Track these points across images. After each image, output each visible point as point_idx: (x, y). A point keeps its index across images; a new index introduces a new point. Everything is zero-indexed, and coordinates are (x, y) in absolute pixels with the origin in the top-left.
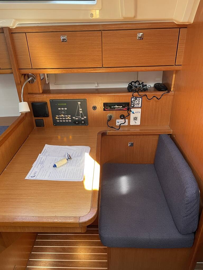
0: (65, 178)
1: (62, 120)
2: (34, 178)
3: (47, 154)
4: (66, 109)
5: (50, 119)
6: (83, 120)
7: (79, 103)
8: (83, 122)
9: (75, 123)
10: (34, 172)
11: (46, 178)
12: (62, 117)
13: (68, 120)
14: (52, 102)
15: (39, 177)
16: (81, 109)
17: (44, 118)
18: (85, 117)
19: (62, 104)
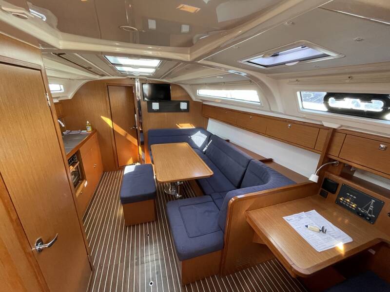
0: (309, 240)
1: (346, 203)
2: (288, 221)
3: (309, 216)
4: (355, 197)
5: (335, 196)
6: (369, 217)
7: (373, 201)
8: (368, 218)
9: (358, 213)
10: (290, 218)
11: (295, 228)
12: (347, 201)
13: (352, 207)
14: (344, 186)
15: (290, 223)
16: (372, 207)
17: (329, 193)
18: (374, 216)
19: (354, 193)
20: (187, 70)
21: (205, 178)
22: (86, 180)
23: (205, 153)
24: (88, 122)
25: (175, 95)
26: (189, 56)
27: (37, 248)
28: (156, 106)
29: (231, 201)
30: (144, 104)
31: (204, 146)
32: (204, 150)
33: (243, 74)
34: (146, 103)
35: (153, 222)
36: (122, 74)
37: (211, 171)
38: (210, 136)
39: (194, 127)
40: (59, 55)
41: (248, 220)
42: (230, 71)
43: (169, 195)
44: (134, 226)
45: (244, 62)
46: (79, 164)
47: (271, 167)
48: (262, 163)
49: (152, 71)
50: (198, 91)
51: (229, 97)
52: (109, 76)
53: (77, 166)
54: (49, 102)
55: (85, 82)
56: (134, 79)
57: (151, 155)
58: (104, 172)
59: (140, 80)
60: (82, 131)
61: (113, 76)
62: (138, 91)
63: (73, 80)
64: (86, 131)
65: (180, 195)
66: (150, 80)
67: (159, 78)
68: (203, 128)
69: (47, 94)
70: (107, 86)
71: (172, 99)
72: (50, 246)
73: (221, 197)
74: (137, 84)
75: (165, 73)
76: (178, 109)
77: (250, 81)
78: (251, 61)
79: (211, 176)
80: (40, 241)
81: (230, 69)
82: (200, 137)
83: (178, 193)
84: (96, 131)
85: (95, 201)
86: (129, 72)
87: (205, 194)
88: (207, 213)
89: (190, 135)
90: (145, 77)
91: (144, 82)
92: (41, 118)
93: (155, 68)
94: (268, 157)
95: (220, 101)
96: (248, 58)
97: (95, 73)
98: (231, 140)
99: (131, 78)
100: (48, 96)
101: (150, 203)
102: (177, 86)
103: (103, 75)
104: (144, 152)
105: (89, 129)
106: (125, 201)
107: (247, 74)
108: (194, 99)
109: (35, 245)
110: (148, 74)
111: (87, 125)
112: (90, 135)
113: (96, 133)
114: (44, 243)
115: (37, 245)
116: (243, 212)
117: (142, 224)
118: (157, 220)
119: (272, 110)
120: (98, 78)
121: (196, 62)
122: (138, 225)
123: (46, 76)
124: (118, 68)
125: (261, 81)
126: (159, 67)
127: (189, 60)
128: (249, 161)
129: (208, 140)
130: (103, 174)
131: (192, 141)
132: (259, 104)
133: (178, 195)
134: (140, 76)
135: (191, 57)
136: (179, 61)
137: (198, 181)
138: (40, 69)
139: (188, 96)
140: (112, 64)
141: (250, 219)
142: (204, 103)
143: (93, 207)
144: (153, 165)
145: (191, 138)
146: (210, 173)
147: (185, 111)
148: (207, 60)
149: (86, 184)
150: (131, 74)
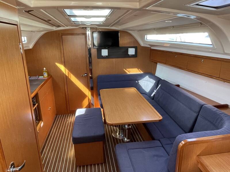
20: (136, 17)
21: (153, 123)
22: (42, 121)
23: (153, 98)
24: (45, 69)
25: (123, 41)
26: (138, 3)
27: (11, 170)
28: (105, 52)
29: (181, 144)
30: (94, 51)
31: (152, 91)
32: (152, 95)
33: (192, 17)
34: (96, 50)
35: (102, 164)
36: (75, 24)
37: (160, 116)
38: (159, 81)
39: (142, 73)
40: (28, 12)
41: (200, 166)
42: (178, 15)
43: (117, 139)
44: (84, 166)
45: (192, 5)
46: (37, 106)
47: (227, 113)
48: (216, 108)
49: (103, 19)
50: (146, 36)
51: (179, 40)
52: (63, 26)
53: (36, 108)
54: (22, 50)
55: (43, 33)
56: (86, 28)
57: (100, 99)
58: (57, 115)
59: (91, 28)
60: (40, 77)
61: (67, 26)
62: (89, 39)
63: (34, 32)
64: (43, 77)
65: (128, 139)
66: (100, 28)
67: (108, 26)
68: (151, 74)
69: (21, 44)
70: (62, 35)
71: (120, 46)
72: (20, 170)
73: (170, 143)
74: (89, 33)
75: (114, 21)
76: (126, 55)
77: (201, 24)
78: (200, 4)
79: (160, 120)
80: (13, 164)
81: (178, 13)
82: (149, 83)
83: (126, 137)
84: (51, 76)
85: (49, 141)
86: (81, 22)
87: (153, 139)
88: (156, 158)
89: (138, 80)
90: (96, 26)
91: (94, 30)
92: (16, 63)
93: (106, 17)
94: (222, 103)
95: (168, 45)
96: (197, 1)
97: (53, 25)
98: (182, 85)
99: (83, 28)
100: (21, 46)
101: (99, 145)
102: (125, 33)
103: (59, 26)
104: (93, 97)
105: (46, 75)
106: (76, 141)
107: (197, 16)
108: (142, 44)
109: (10, 167)
110: (98, 23)
111: (44, 72)
112: (47, 81)
113: (51, 79)
114: (15, 166)
115: (11, 168)
116: (194, 157)
117: (91, 165)
118: (105, 162)
119: (226, 52)
120: (55, 29)
121: (145, 8)
122: (87, 166)
123: (21, 30)
124: (73, 19)
125: (212, 23)
126: (109, 16)
127: (138, 7)
128: (201, 106)
129: (156, 85)
130: (56, 117)
131: (140, 86)
132: (212, 46)
133: (126, 139)
134: (91, 25)
135: (139, 5)
136: (128, 9)
137: (145, 124)
138: (17, 24)
139: (136, 41)
140: (68, 16)
141: (202, 164)
142: (152, 48)
143: (47, 147)
144: (102, 109)
145: (138, 82)
146: (159, 118)
147: (133, 56)
148: (156, 6)
149: (42, 124)
150: (83, 24)
